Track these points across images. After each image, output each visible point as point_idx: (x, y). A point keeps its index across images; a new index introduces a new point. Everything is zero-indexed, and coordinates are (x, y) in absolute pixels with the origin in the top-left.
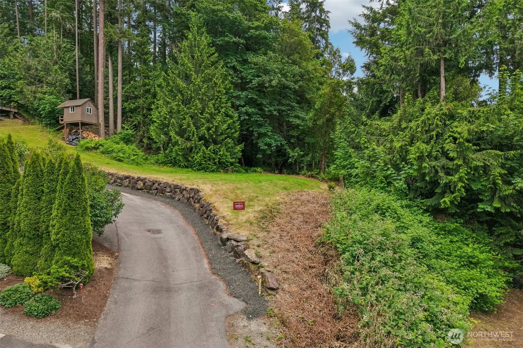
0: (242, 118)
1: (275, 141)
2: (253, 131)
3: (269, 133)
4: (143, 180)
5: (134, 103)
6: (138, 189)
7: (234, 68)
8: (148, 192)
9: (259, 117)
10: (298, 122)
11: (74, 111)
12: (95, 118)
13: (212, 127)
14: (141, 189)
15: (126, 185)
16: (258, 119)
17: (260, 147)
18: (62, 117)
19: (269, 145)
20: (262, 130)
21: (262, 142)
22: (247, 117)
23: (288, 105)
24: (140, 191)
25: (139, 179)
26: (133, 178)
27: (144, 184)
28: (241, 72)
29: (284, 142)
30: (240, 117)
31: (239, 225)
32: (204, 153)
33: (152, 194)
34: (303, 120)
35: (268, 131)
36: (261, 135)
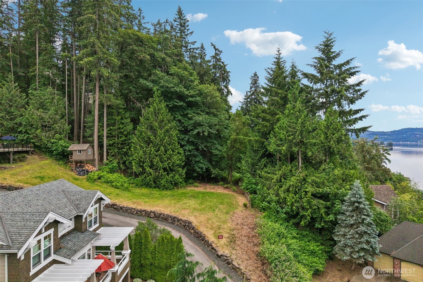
0: (186, 154)
1: (205, 165)
2: (192, 160)
3: (202, 161)
4: (154, 212)
5: (111, 140)
6: (151, 218)
7: (179, 121)
8: (158, 220)
9: (195, 152)
10: (217, 152)
11: (80, 153)
12: (92, 155)
13: (171, 163)
14: (153, 218)
15: (144, 215)
16: (195, 153)
17: (196, 169)
18: (72, 156)
19: (202, 168)
20: (197, 159)
21: (197, 166)
22: (189, 153)
23: (211, 142)
24: (152, 219)
25: (151, 212)
26: (148, 212)
27: (154, 215)
28: (183, 123)
29: (209, 165)
30: (185, 153)
31: (222, 246)
32: (167, 179)
33: (160, 220)
34: (220, 151)
35: (200, 160)
36: (196, 162)
